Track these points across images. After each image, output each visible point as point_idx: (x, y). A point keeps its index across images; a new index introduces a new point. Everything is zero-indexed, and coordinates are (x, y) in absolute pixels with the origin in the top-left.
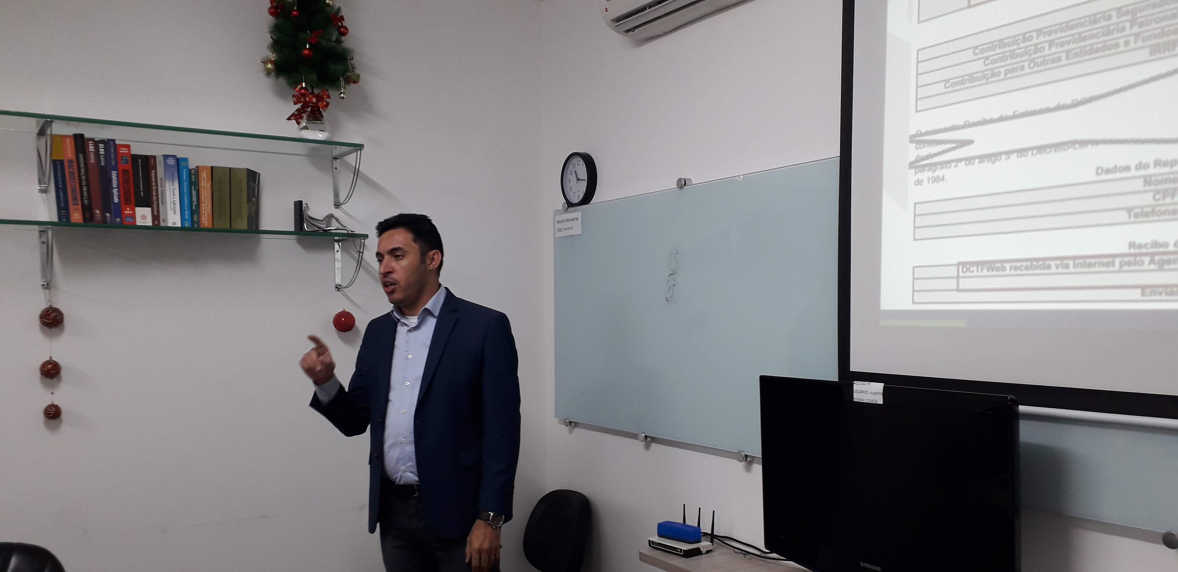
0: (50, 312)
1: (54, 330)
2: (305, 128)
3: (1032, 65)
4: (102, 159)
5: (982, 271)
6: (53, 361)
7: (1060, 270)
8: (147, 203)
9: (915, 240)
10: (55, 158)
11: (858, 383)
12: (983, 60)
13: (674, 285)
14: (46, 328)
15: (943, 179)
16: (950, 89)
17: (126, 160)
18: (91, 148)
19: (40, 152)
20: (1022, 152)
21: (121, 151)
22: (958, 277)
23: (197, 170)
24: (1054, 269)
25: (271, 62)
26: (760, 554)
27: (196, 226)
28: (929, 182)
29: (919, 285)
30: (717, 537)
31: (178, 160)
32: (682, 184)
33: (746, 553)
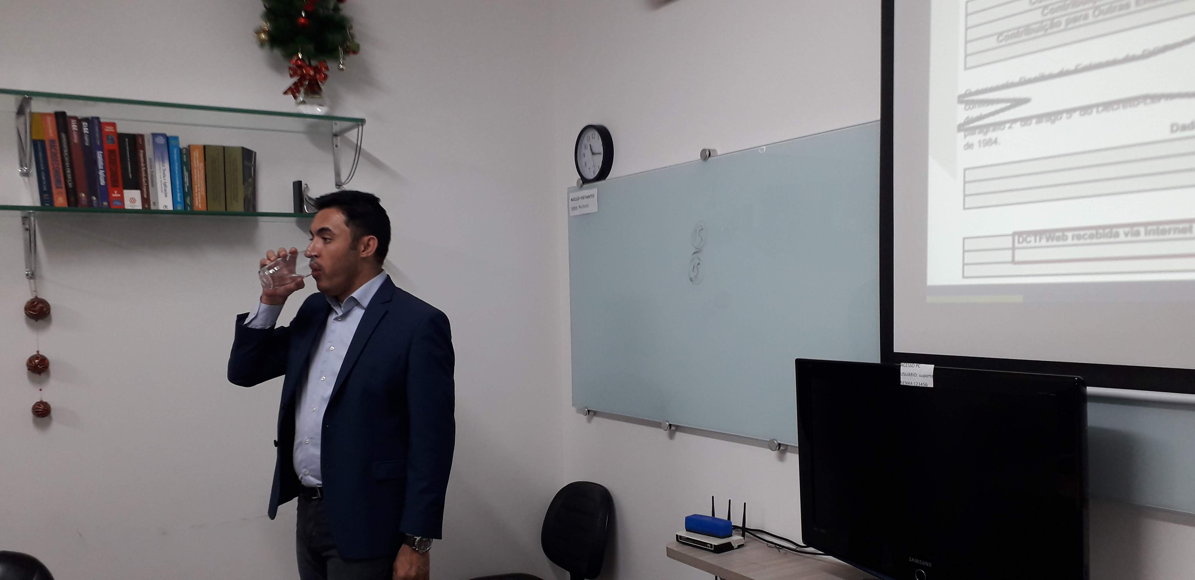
0: (36, 303)
1: (40, 322)
2: (303, 102)
3: (1097, 13)
4: (86, 138)
5: (1040, 241)
6: (40, 355)
7: (1130, 238)
8: (135, 184)
9: (964, 209)
10: (35, 137)
11: (905, 365)
12: (1040, 10)
13: (699, 264)
14: (33, 321)
15: (996, 142)
16: (1003, 43)
17: (112, 139)
18: (74, 127)
19: (20, 130)
20: (1085, 110)
21: (106, 130)
22: (1013, 249)
23: (189, 150)
24: (1122, 237)
25: (264, 31)
26: (795, 548)
27: (189, 209)
28: (980, 146)
29: (970, 258)
30: (748, 530)
31: (167, 139)
32: (707, 155)
33: (781, 547)
